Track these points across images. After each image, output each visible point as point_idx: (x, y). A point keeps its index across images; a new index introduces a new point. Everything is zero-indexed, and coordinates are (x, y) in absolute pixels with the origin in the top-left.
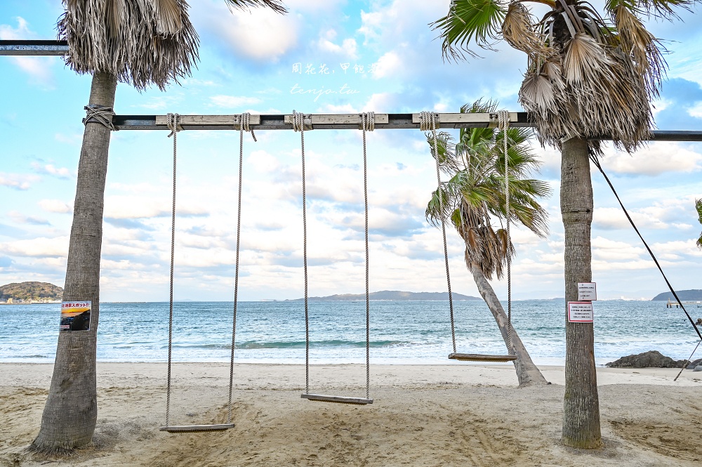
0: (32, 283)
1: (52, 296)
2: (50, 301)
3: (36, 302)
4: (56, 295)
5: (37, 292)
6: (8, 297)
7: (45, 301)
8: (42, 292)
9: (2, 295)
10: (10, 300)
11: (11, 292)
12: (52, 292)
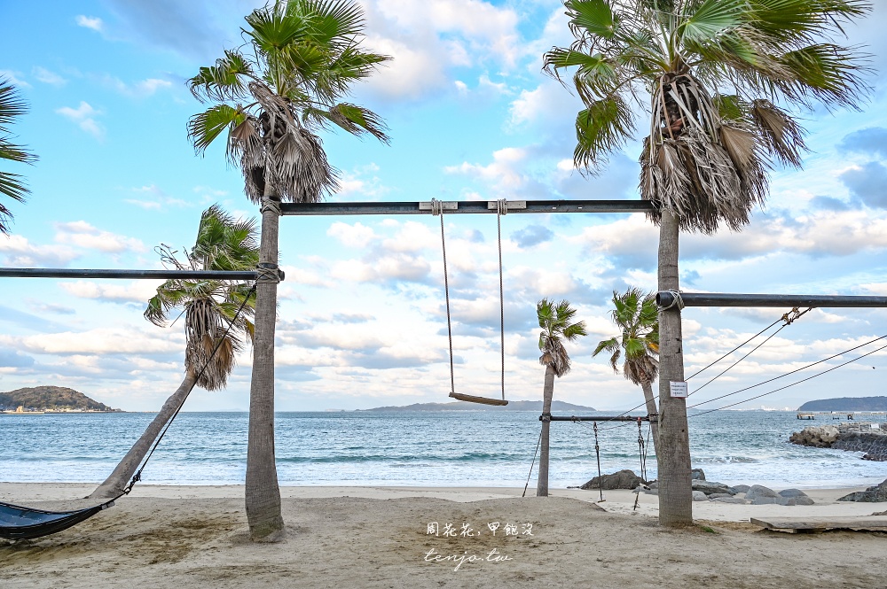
0: (48, 387)
1: (70, 404)
2: (68, 410)
3: (52, 410)
4: (75, 402)
5: (54, 399)
6: (17, 404)
7: (62, 410)
8: (60, 399)
9: (11, 402)
10: (20, 409)
11: (22, 399)
12: (71, 398)
